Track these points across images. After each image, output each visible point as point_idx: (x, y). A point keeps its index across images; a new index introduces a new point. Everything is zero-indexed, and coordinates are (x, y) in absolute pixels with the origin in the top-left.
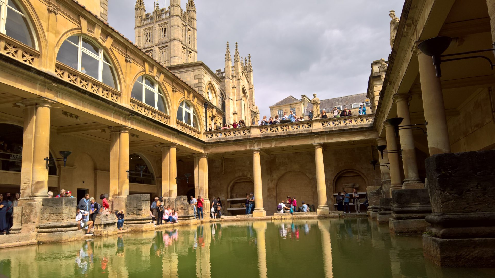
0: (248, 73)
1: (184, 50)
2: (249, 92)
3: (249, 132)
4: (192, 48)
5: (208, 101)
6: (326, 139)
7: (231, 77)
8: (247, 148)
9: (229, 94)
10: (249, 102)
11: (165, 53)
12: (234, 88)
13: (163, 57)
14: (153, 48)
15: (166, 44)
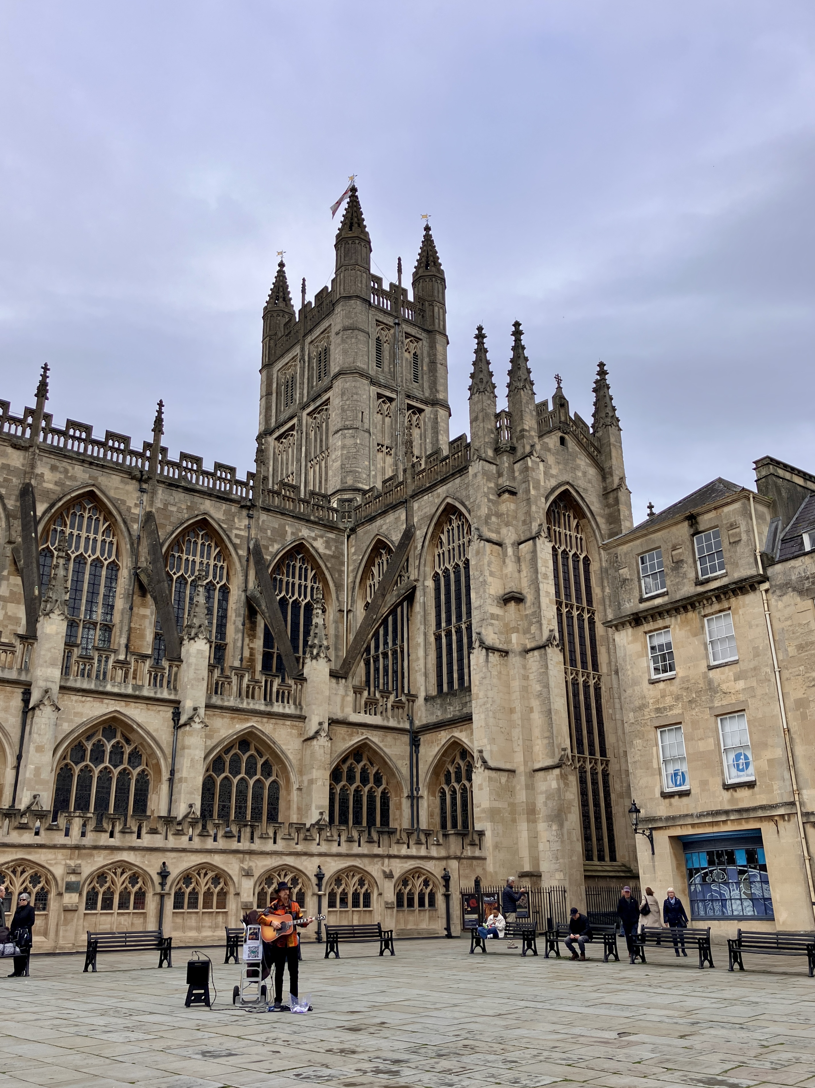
1: (387, 405)
7: (490, 453)
11: (324, 424)
12: (506, 495)
13: (318, 440)
14: (295, 421)
15: (325, 398)
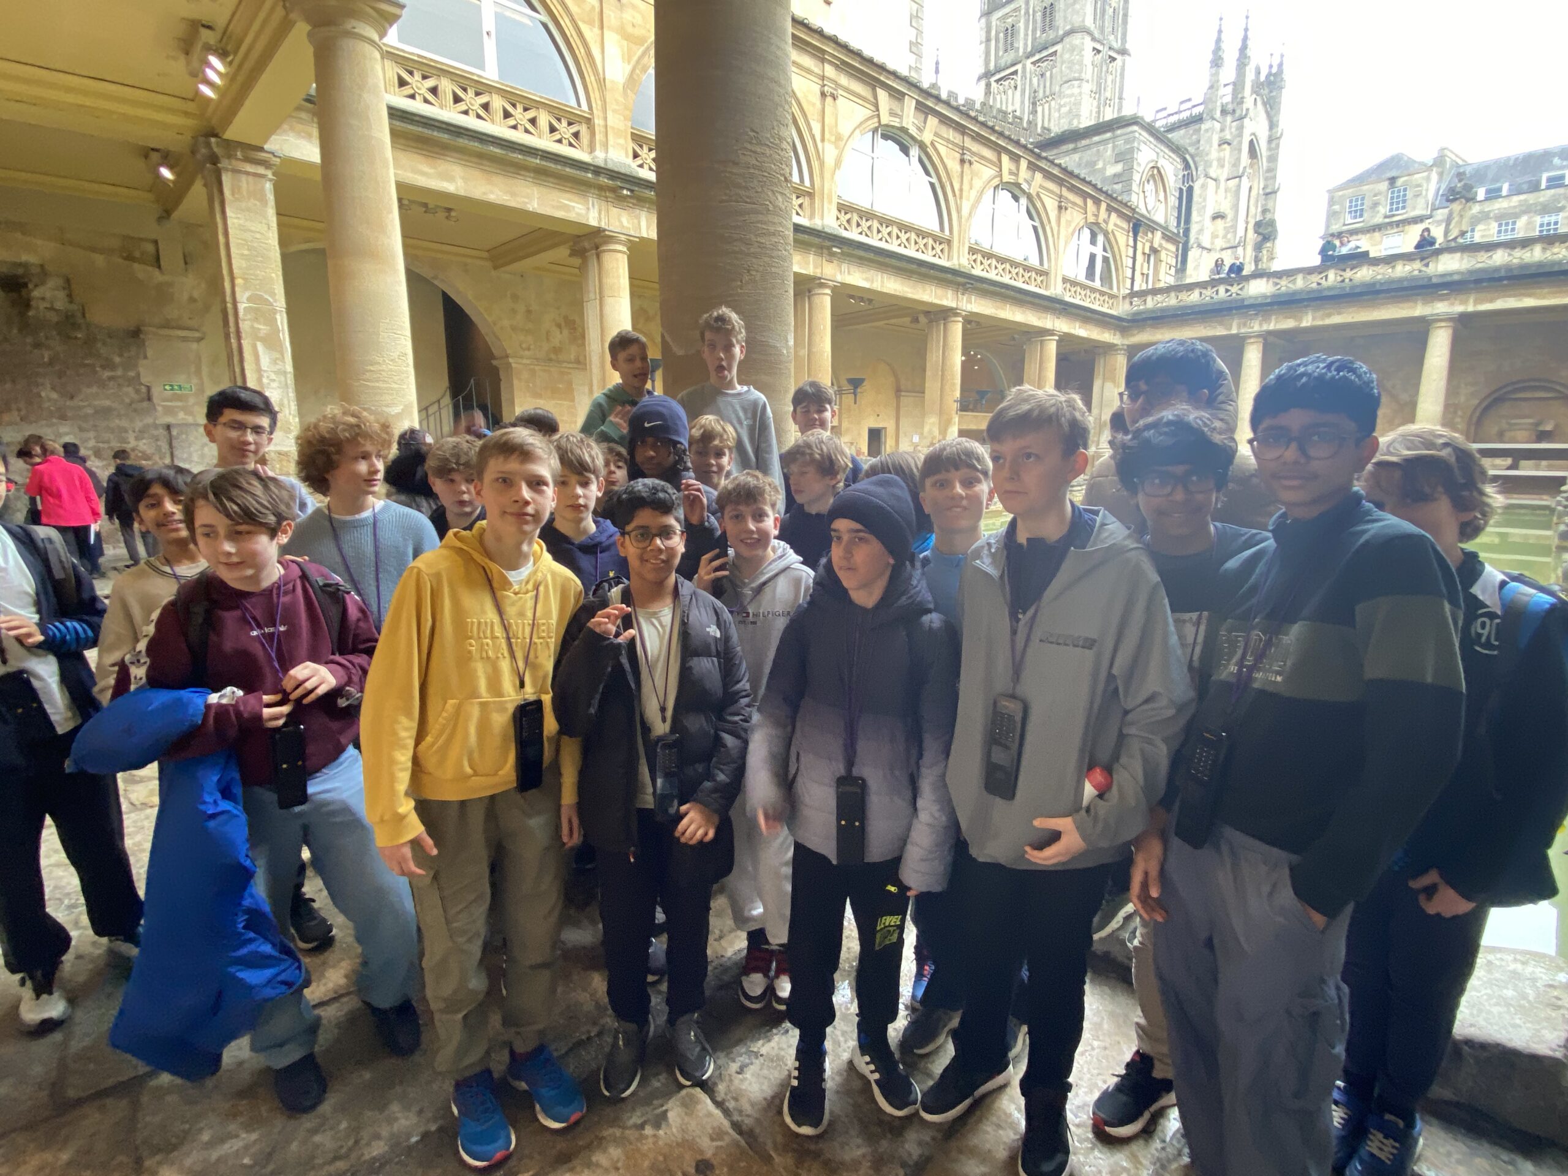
0: (1274, 94)
1: (1097, 56)
2: (1269, 149)
3: (1241, 289)
4: (1116, 45)
5: (1143, 216)
6: (1471, 301)
7: (1218, 115)
8: (1230, 329)
9: (1208, 164)
10: (1266, 179)
11: (1048, 74)
12: (1226, 146)
13: (1042, 86)
14: (1019, 67)
15: (1051, 50)
